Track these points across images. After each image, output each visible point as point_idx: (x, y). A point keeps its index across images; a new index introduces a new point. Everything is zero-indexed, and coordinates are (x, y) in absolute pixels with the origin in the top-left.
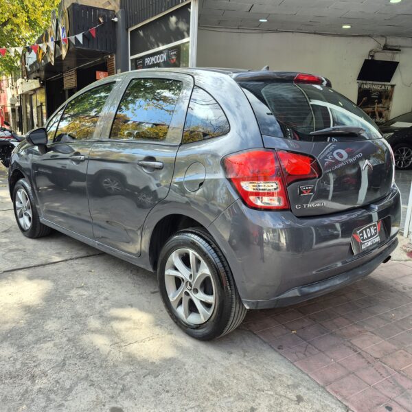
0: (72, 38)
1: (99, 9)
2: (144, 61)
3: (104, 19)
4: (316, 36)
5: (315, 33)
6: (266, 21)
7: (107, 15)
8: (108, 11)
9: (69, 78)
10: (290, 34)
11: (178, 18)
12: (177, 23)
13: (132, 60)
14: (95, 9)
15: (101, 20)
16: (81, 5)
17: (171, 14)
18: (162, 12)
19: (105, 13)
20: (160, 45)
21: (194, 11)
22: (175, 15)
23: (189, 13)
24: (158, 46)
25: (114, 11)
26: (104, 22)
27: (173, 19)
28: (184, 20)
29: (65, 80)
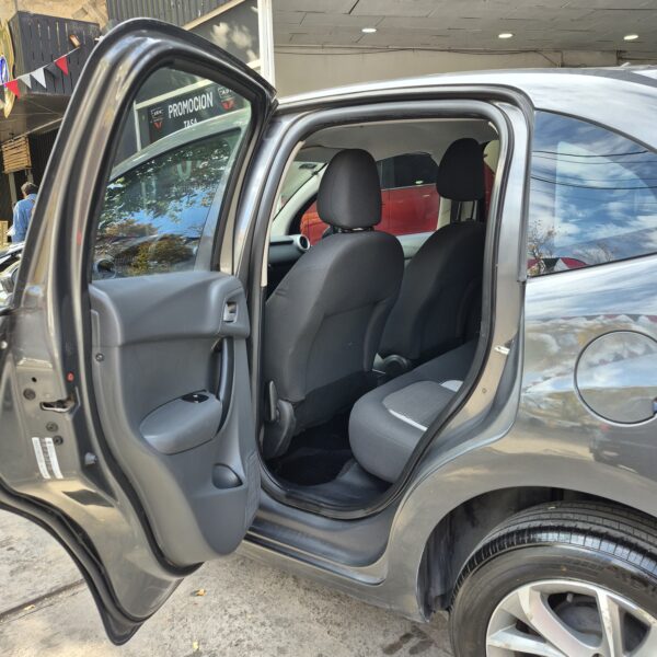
0: (25, 78)
1: (68, 21)
2: (166, 111)
3: (80, 40)
4: (452, 54)
5: (449, 51)
6: (373, 30)
7: (86, 31)
8: (87, 23)
9: (14, 151)
10: (410, 53)
11: (231, 27)
12: (228, 35)
13: (140, 111)
14: (62, 21)
15: (75, 41)
16: (35, 15)
17: (217, 20)
18: (197, 18)
19: (81, 28)
20: (198, 78)
21: (264, 11)
22: (224, 21)
23: (256, 14)
24: (194, 81)
25: (98, 25)
26: (81, 45)
27: (221, 29)
28: (245, 29)
29: (5, 155)
